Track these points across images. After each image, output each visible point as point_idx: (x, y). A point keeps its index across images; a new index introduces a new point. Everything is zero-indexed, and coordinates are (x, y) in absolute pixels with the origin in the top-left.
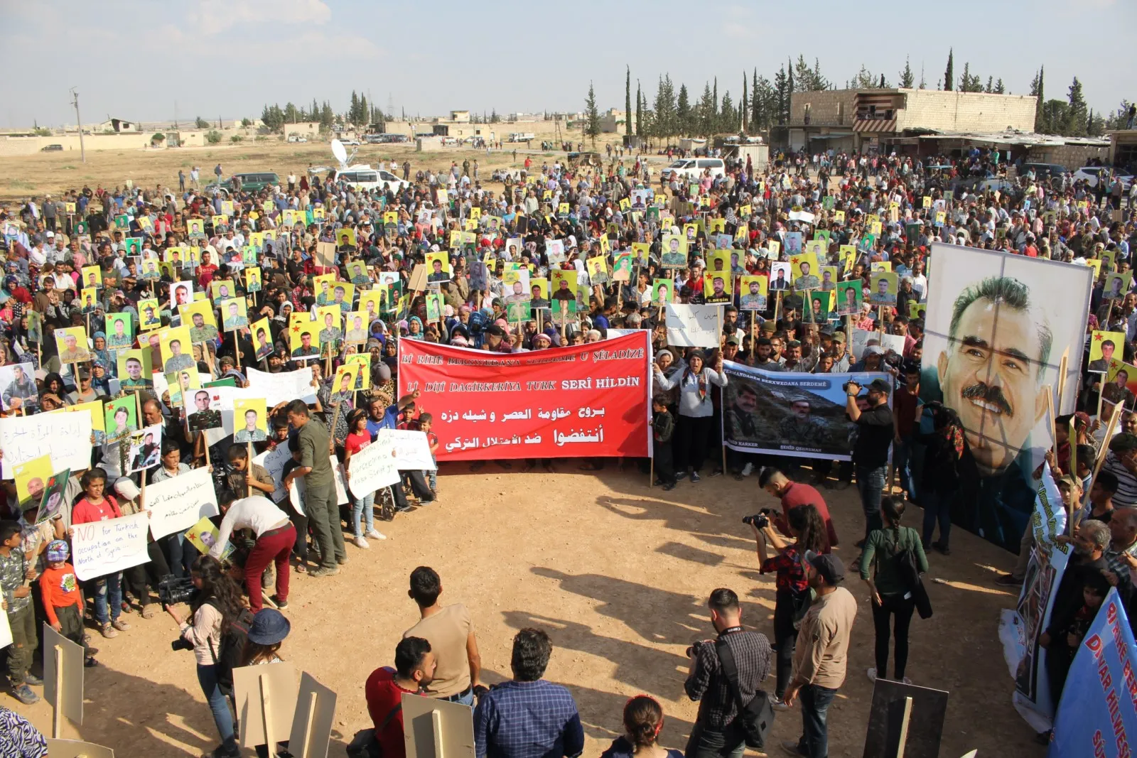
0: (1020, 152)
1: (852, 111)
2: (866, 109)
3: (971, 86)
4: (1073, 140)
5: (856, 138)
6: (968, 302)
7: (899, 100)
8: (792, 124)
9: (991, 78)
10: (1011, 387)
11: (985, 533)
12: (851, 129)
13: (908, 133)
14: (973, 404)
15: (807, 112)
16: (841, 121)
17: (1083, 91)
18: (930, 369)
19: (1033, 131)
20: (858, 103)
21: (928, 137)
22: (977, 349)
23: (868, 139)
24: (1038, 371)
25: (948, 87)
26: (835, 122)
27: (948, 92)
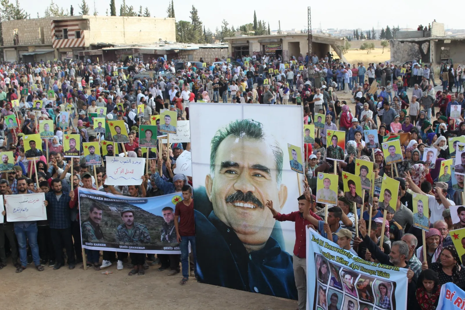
0: (172, 54)
1: (49, 32)
2: (61, 31)
3: (127, 13)
4: (202, 46)
5: (56, 53)
6: (221, 139)
7: (84, 23)
8: (5, 45)
9: (141, 7)
10: (260, 190)
11: (259, 290)
12: (51, 46)
13: (93, 47)
14: (235, 206)
15: (17, 35)
16: (43, 41)
17: (199, 15)
18: (201, 189)
19: (175, 41)
20: (54, 28)
21: (108, 48)
22: (232, 168)
23: (65, 53)
24: (277, 176)
25: (113, 13)
26: (39, 42)
27: (113, 17)
